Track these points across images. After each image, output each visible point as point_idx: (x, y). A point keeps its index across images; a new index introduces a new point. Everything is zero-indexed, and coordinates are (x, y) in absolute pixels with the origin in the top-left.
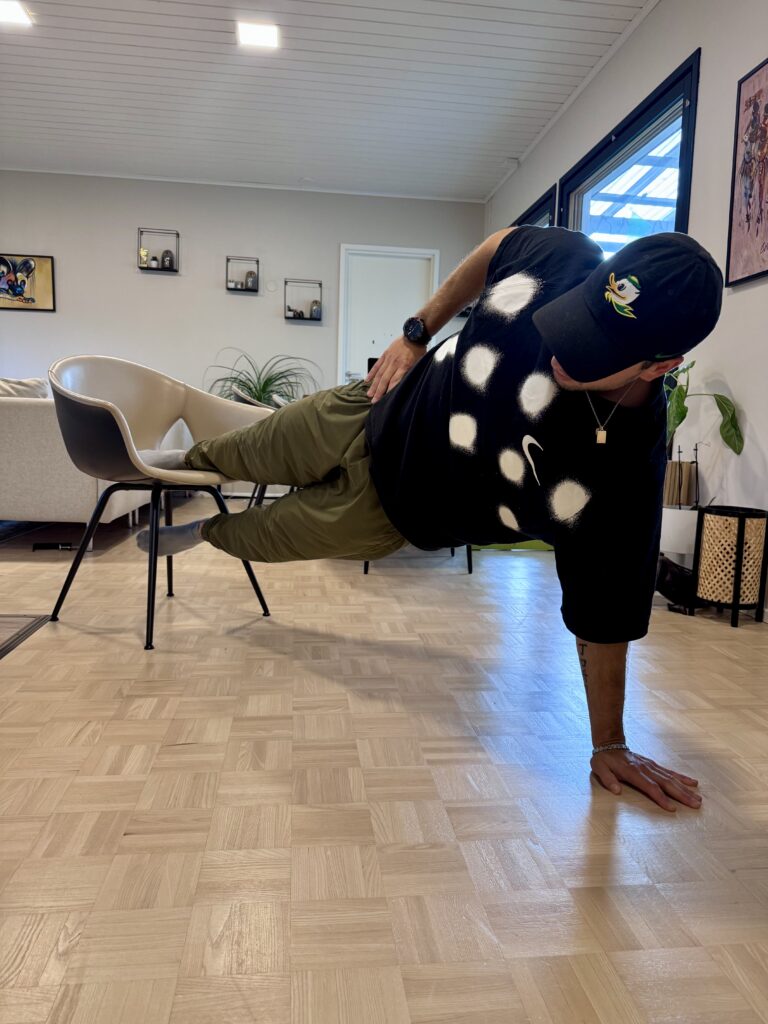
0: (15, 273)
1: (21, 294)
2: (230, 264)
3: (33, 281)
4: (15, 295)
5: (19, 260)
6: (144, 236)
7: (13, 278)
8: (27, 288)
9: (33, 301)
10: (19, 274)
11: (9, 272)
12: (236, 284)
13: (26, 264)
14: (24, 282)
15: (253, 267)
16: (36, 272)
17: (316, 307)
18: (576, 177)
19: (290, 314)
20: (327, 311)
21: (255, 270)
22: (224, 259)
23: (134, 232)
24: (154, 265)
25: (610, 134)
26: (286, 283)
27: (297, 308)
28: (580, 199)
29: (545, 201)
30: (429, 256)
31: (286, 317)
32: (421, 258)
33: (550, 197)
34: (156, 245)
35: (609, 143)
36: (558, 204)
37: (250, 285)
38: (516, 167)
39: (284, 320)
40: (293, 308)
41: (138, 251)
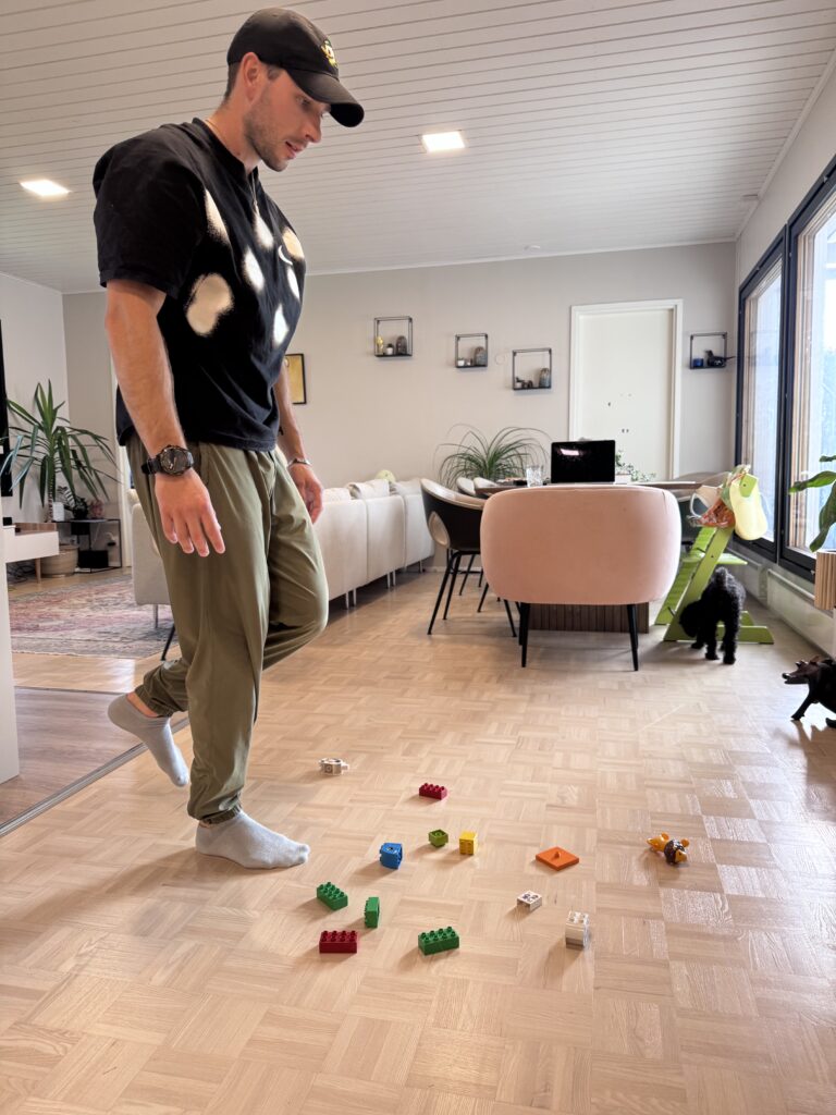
2: (460, 342)
6: (380, 326)
12: (466, 361)
15: (481, 342)
16: (290, 369)
17: (545, 375)
18: (801, 218)
19: (519, 385)
20: (557, 378)
21: (483, 345)
22: (454, 339)
23: (372, 322)
24: (390, 351)
25: (822, 176)
26: (514, 354)
27: (526, 378)
28: (811, 240)
29: (778, 244)
30: (671, 307)
31: (515, 389)
32: (664, 310)
33: (781, 240)
34: (390, 332)
35: (823, 184)
36: (788, 248)
37: (479, 360)
38: (756, 203)
39: (513, 392)
40: (521, 378)
41: (375, 340)
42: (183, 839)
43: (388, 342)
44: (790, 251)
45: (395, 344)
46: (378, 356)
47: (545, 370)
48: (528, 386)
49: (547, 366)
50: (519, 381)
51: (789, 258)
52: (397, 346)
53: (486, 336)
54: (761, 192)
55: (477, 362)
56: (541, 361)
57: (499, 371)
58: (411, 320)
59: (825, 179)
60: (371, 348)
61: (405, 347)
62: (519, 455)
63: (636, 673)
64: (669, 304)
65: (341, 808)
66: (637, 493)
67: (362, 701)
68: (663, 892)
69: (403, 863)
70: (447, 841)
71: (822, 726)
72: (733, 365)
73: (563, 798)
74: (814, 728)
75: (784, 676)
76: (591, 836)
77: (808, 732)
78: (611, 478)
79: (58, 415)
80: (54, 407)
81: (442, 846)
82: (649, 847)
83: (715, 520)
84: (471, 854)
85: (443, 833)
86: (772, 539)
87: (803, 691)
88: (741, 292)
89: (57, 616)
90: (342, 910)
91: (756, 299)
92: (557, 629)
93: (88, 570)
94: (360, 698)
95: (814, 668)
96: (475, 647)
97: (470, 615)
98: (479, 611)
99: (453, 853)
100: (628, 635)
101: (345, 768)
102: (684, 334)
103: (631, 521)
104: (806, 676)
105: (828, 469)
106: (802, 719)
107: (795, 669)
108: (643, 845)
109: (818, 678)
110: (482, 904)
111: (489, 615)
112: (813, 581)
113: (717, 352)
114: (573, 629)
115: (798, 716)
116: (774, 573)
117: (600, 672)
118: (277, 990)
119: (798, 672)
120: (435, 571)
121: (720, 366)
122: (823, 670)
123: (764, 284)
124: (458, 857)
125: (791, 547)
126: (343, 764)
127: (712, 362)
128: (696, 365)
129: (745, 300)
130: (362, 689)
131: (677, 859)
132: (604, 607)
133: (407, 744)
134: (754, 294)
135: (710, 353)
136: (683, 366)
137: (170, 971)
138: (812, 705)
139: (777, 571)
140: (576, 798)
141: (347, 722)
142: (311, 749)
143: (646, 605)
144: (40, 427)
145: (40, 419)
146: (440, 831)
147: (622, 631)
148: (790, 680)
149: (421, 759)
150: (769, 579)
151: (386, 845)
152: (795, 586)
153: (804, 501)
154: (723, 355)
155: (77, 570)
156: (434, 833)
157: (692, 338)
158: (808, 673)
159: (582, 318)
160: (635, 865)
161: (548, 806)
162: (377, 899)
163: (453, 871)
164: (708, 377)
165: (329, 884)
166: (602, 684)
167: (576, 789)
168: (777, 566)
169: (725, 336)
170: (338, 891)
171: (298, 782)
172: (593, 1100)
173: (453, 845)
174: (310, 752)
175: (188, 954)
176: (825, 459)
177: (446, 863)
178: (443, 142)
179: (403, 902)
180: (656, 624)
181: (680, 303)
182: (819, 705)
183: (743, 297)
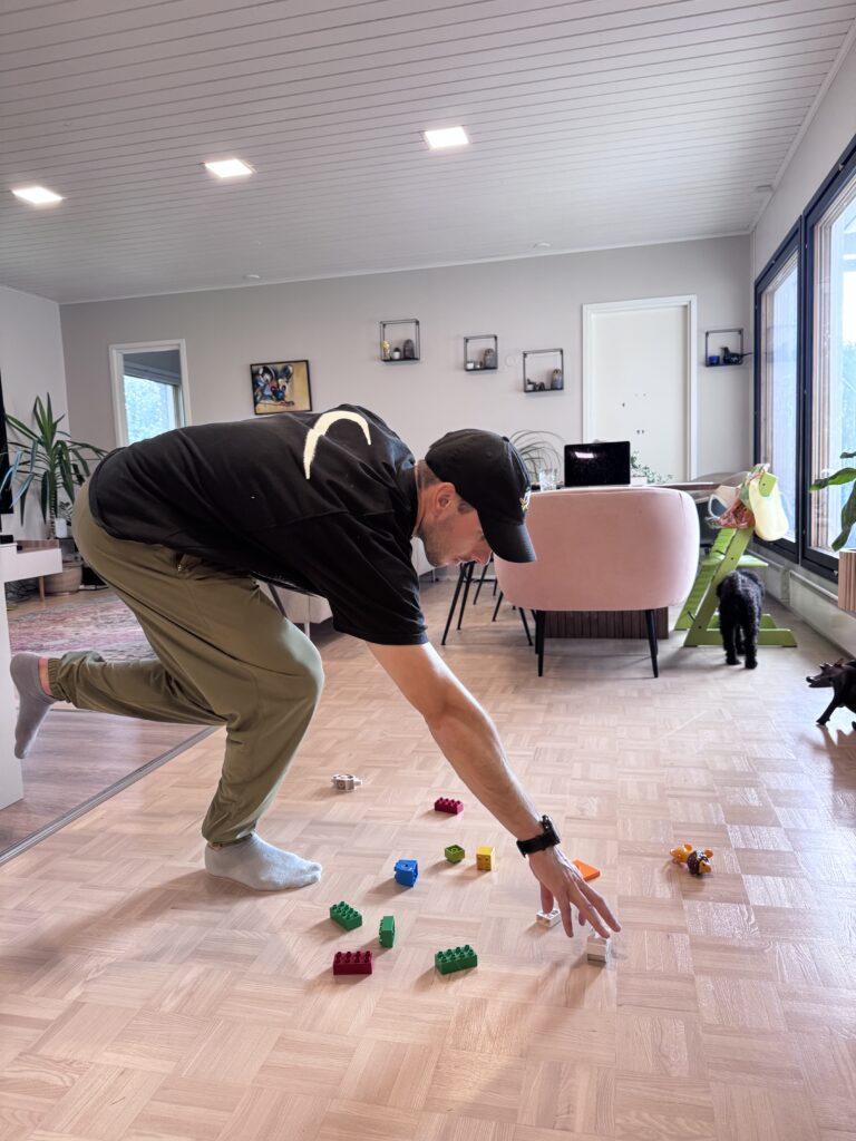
0: (277, 379)
1: (282, 399)
2: (469, 345)
3: (292, 386)
4: (278, 400)
5: (279, 367)
6: (386, 329)
7: (275, 384)
8: (287, 392)
9: (293, 404)
10: (280, 380)
11: (272, 379)
12: (475, 363)
13: (285, 369)
14: (284, 387)
15: (490, 344)
16: (294, 377)
17: (557, 377)
18: (816, 209)
19: (530, 387)
20: (569, 379)
21: (493, 347)
22: (462, 341)
23: (377, 327)
24: (397, 355)
25: (836, 165)
26: (525, 355)
27: (537, 380)
28: (828, 232)
29: (794, 235)
30: (685, 303)
31: (526, 391)
32: (676, 306)
33: (797, 232)
34: (397, 335)
35: (839, 172)
36: (804, 239)
37: (488, 363)
38: (770, 194)
39: (524, 394)
40: (532, 380)
41: (381, 344)
42: (192, 861)
43: (394, 346)
44: (806, 242)
45: (401, 348)
46: (385, 361)
47: (556, 371)
48: (539, 388)
49: (559, 367)
50: (530, 383)
51: (805, 250)
52: (405, 351)
53: (496, 338)
54: (775, 183)
55: (487, 364)
56: (553, 362)
57: (510, 371)
58: (417, 323)
59: (841, 167)
60: (377, 352)
61: (412, 351)
62: (532, 459)
63: (656, 680)
64: (683, 300)
65: (354, 825)
66: (652, 495)
67: (374, 716)
68: (687, 904)
69: (418, 880)
70: (464, 857)
71: (848, 730)
72: (750, 362)
73: (582, 810)
74: (840, 733)
75: (808, 680)
76: (612, 848)
77: (834, 737)
78: (625, 480)
79: (58, 429)
80: (54, 420)
81: (459, 861)
82: (671, 858)
83: (734, 521)
84: (488, 869)
85: (460, 849)
86: (793, 540)
87: (828, 694)
88: (757, 285)
89: (61, 635)
90: (356, 930)
91: (772, 293)
92: (574, 636)
93: (93, 587)
94: (372, 712)
95: (839, 671)
96: (490, 657)
97: (484, 624)
98: (494, 620)
99: (471, 868)
100: (647, 642)
101: (358, 784)
102: (699, 330)
103: (647, 523)
104: (830, 679)
105: (850, 466)
106: (827, 724)
107: (820, 672)
108: (665, 857)
109: (843, 682)
110: (500, 921)
111: (505, 624)
112: (835, 580)
113: (732, 349)
114: (590, 636)
115: (823, 721)
116: (797, 575)
117: (618, 679)
118: (290, 1014)
119: (822, 675)
120: (449, 581)
121: (736, 363)
122: (849, 673)
123: (779, 277)
124: (474, 873)
125: (813, 547)
126: (355, 779)
127: (728, 359)
128: (712, 362)
129: (761, 293)
130: (375, 703)
131: (700, 871)
132: (622, 612)
133: (421, 759)
134: (770, 288)
135: (726, 350)
136: (698, 365)
137: (179, 998)
138: (837, 709)
139: (800, 572)
140: (596, 809)
141: (360, 736)
142: (324, 765)
143: (666, 610)
144: (40, 442)
145: (39, 433)
146: (456, 846)
147: (641, 637)
148: (815, 684)
149: (437, 773)
150: (791, 581)
151: (400, 861)
152: (817, 586)
153: (825, 500)
154: (739, 352)
155: (82, 587)
156: (450, 849)
157: (707, 334)
158: (833, 676)
159: (594, 317)
160: (658, 877)
161: (567, 818)
162: (392, 918)
163: (471, 887)
164: (724, 374)
165: (342, 904)
166: (621, 692)
167: (596, 800)
168: (799, 567)
169: (740, 332)
170: (352, 910)
171: (310, 799)
172: (618, 1121)
173: (469, 861)
174: (321, 768)
175: (198, 979)
176: (846, 456)
177: (463, 880)
178: (446, 138)
179: (418, 920)
180: (676, 629)
181: (694, 298)
182: (845, 709)
183: (759, 290)
